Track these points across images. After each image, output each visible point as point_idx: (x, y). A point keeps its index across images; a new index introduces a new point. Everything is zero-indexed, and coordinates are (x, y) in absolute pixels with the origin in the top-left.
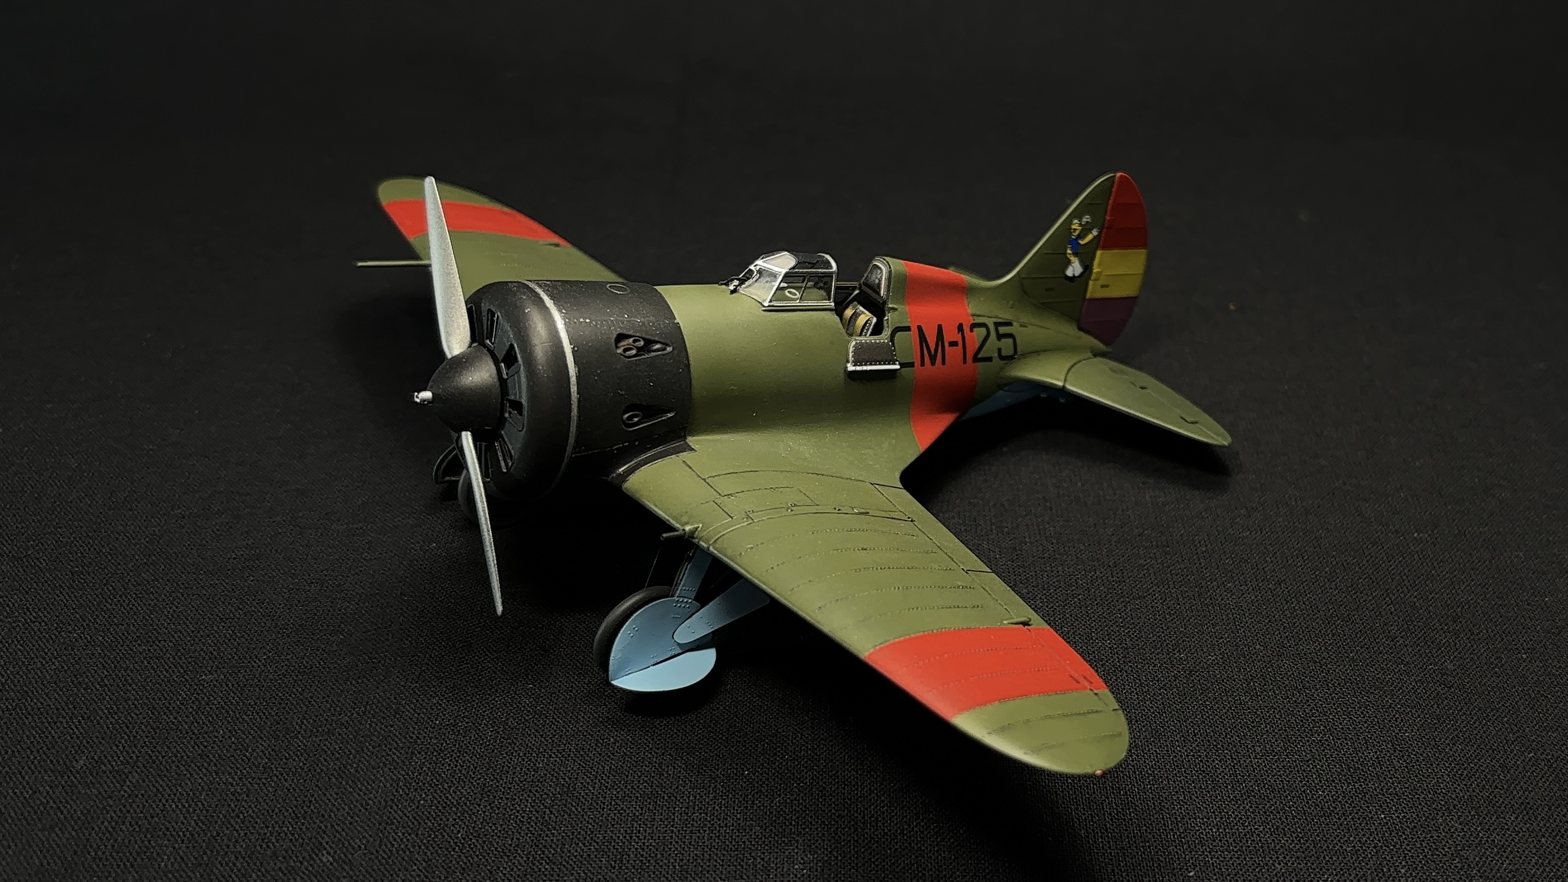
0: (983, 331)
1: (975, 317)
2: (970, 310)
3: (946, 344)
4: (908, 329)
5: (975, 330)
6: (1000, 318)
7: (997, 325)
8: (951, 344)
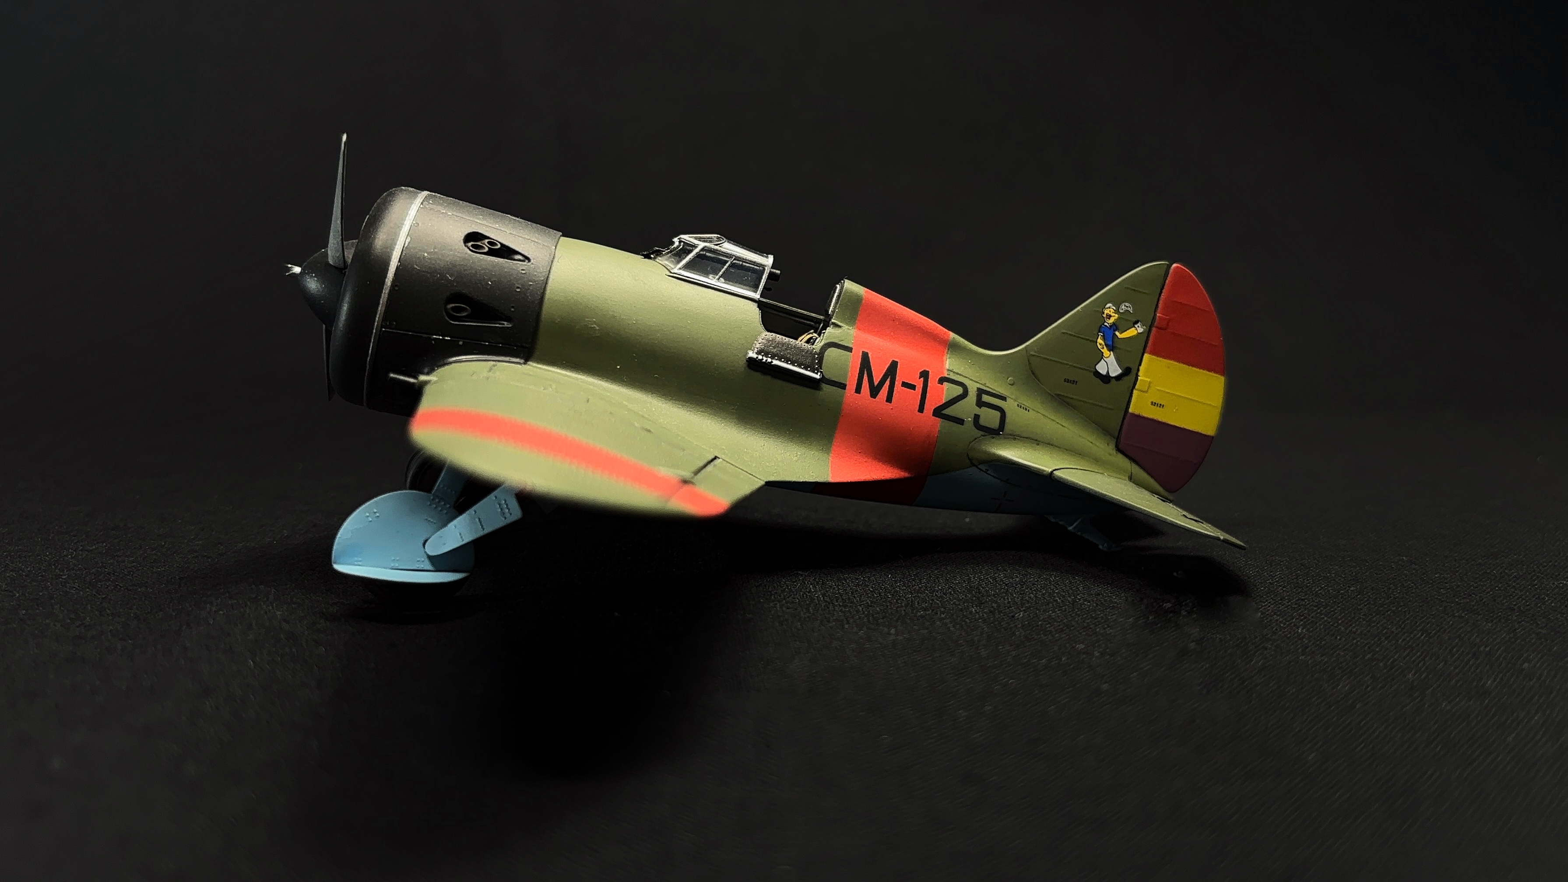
0: (960, 390)
1: (951, 373)
2: (947, 366)
3: (898, 383)
4: (849, 349)
5: (945, 384)
7: (981, 392)
8: (905, 385)
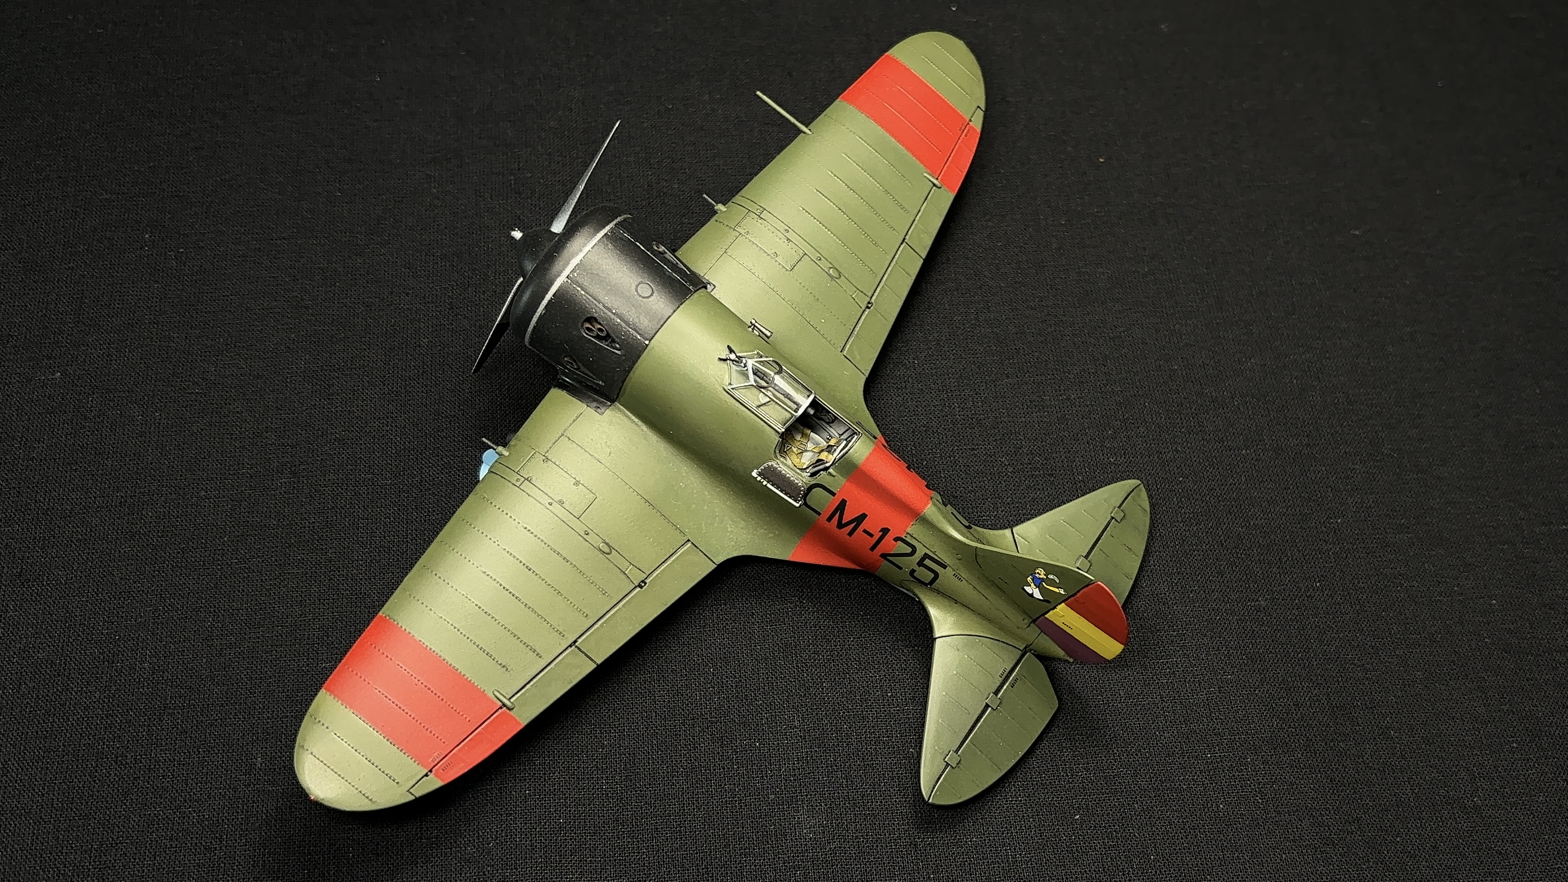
0: (909, 550)
1: (908, 536)
2: (909, 529)
3: (861, 528)
4: (833, 494)
5: (899, 542)
6: (936, 555)
7: (926, 556)
8: (865, 531)
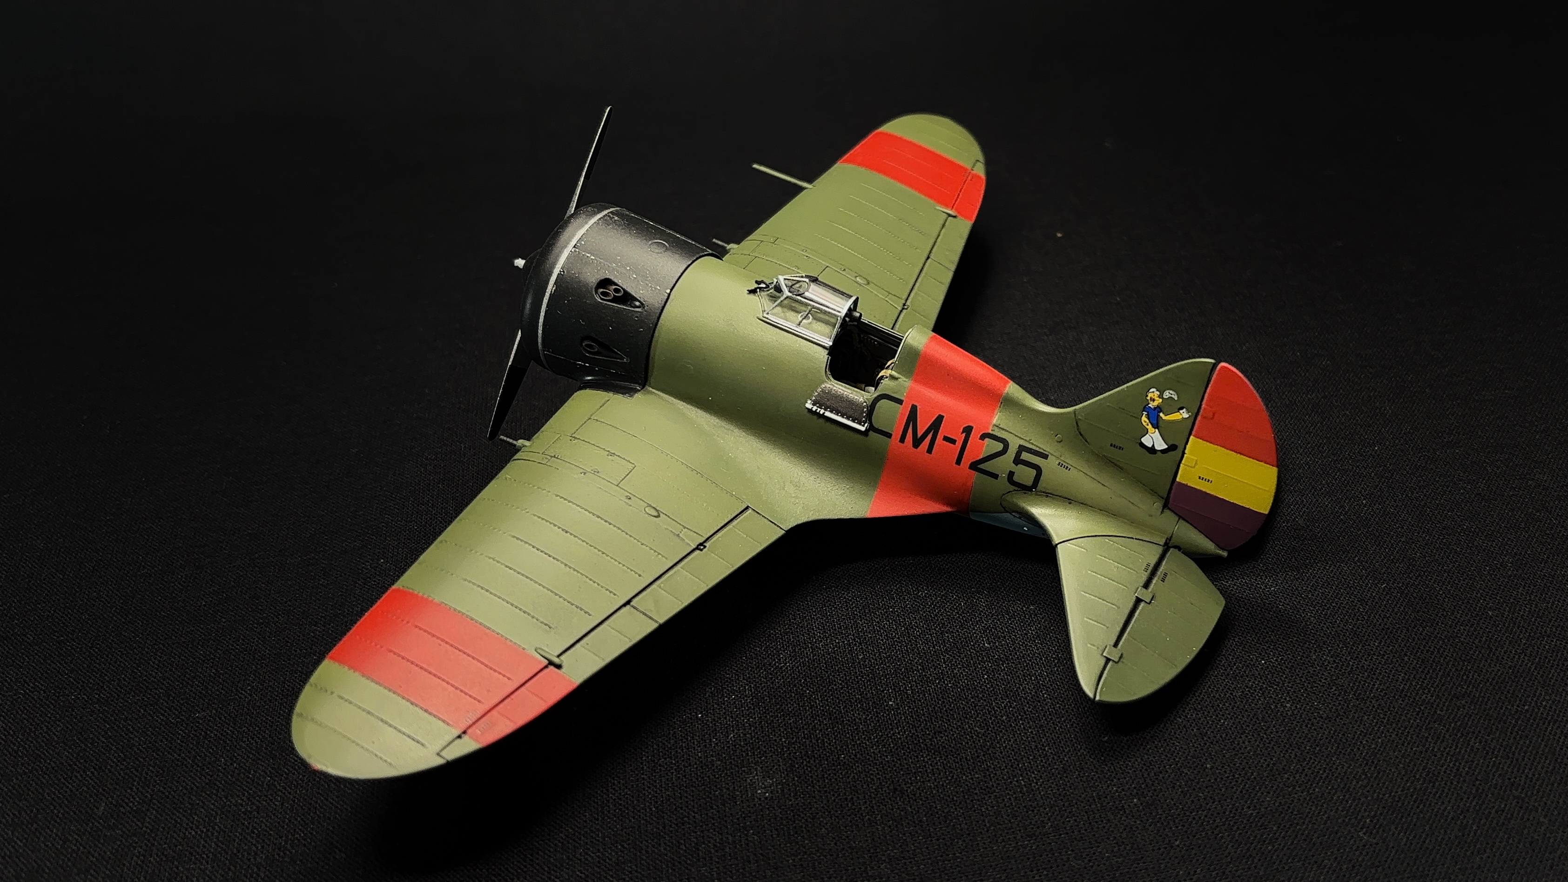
0: (1000, 446)
1: (996, 429)
2: (995, 421)
3: (940, 437)
4: (900, 402)
5: (987, 440)
6: (1032, 444)
7: (1022, 449)
8: (946, 439)
